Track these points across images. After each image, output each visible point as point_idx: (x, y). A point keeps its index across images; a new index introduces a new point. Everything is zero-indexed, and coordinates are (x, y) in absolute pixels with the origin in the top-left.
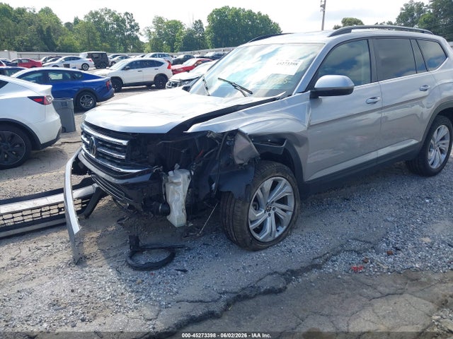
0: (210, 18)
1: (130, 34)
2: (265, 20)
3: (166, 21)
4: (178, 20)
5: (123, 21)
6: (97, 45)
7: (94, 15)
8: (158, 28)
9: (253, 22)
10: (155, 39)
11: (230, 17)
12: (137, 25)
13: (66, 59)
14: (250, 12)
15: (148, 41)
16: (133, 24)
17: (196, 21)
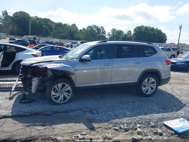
0: (135, 30)
1: (102, 35)
2: (159, 32)
3: (117, 30)
4: (121, 30)
5: (100, 30)
6: (89, 38)
7: (89, 27)
8: (113, 33)
9: (154, 32)
10: (111, 37)
11: (143, 30)
12: (105, 31)
13: (72, 43)
14: (153, 28)
15: (108, 38)
16: (103, 31)
17: (129, 31)
